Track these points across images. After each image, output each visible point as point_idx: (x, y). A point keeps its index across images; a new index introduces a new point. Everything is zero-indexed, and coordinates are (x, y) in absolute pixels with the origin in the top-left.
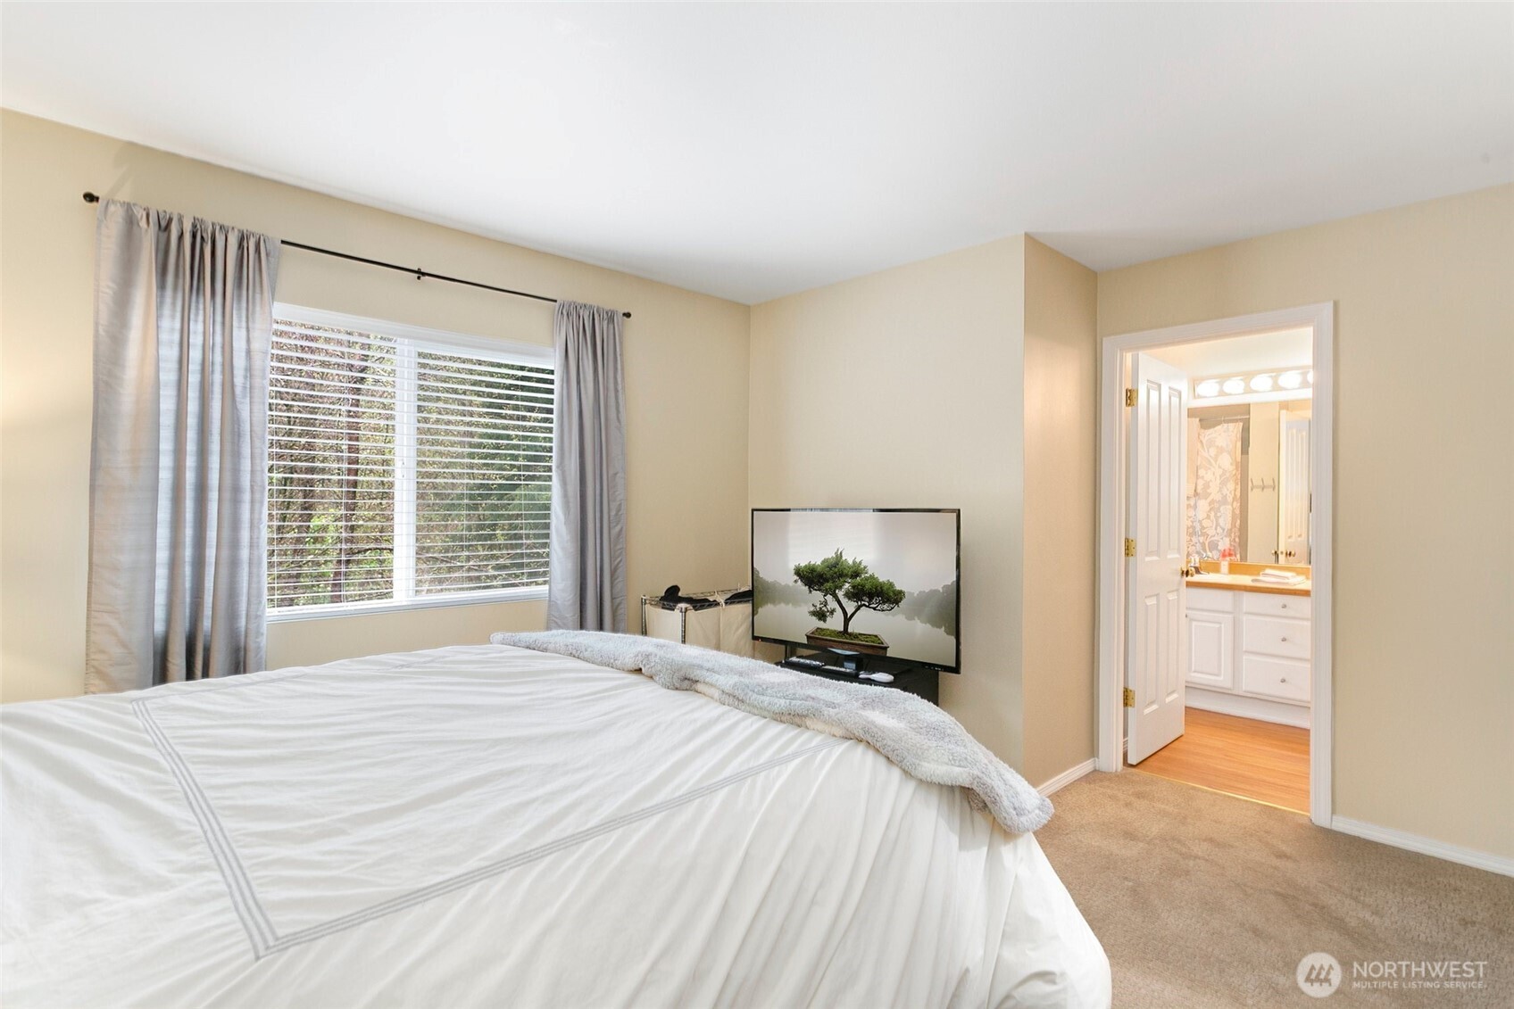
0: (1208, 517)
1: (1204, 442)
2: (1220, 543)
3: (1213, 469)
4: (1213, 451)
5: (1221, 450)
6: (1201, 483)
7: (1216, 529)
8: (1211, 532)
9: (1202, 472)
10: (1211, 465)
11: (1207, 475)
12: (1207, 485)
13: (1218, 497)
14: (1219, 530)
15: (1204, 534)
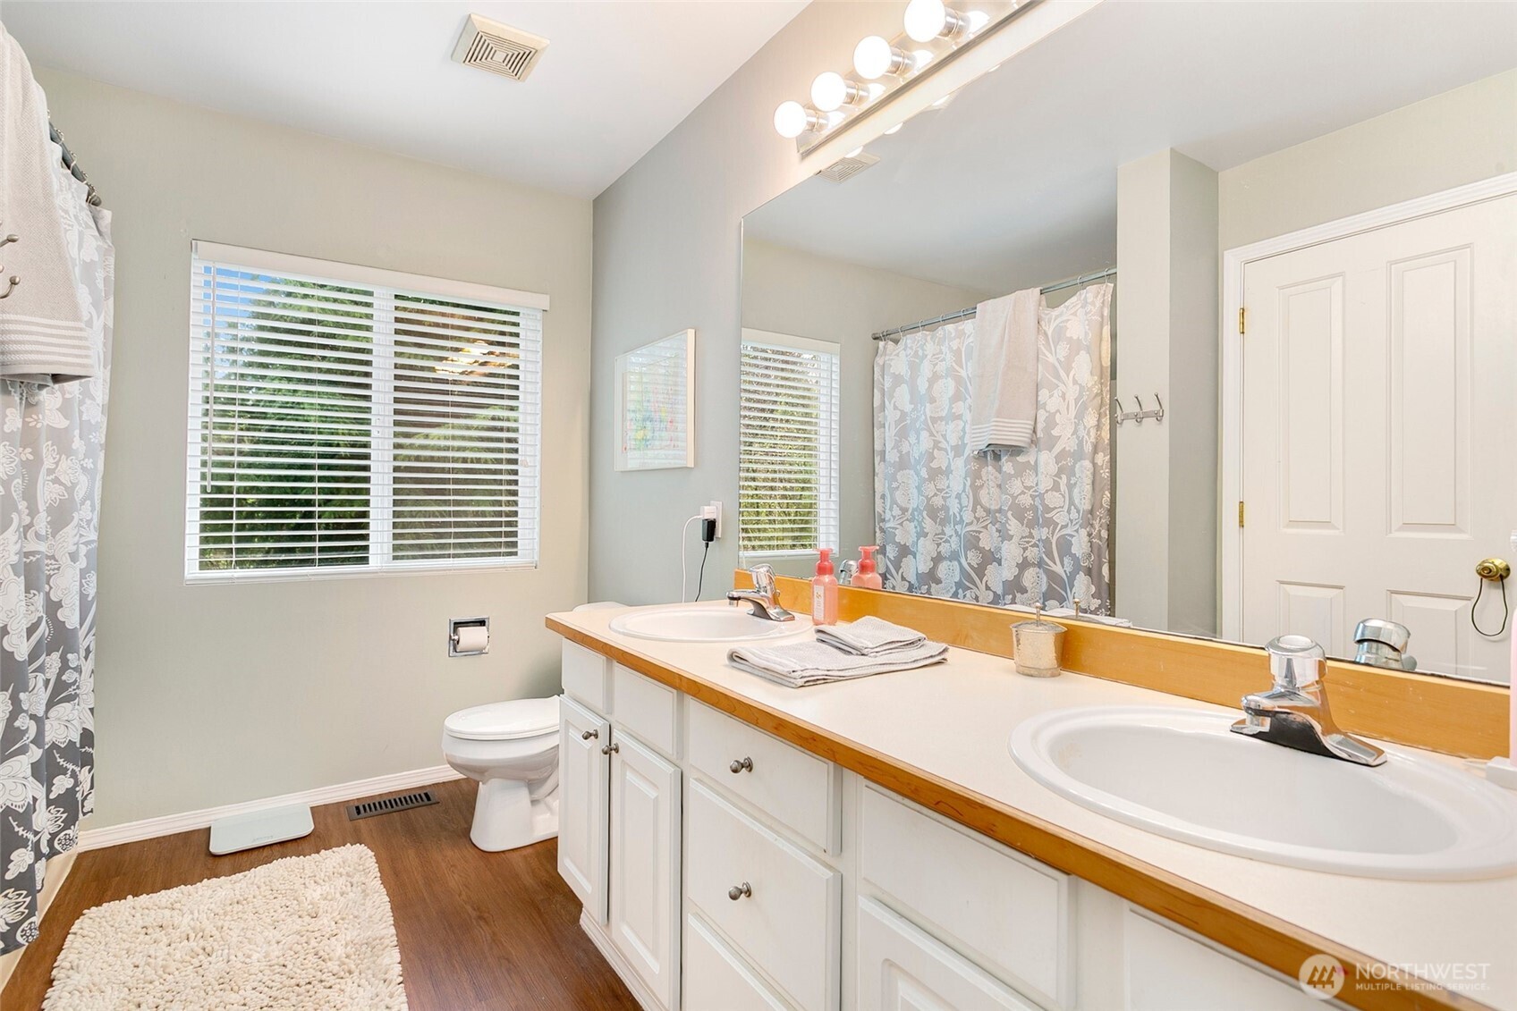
0: (1056, 487)
1: (1050, 333)
2: (1074, 540)
3: (1062, 387)
4: (1062, 350)
5: (1076, 346)
6: (1042, 416)
7: (1069, 512)
8: (1061, 518)
9: (1044, 394)
10: (1058, 377)
11: (1051, 401)
12: (1051, 423)
13: (1072, 445)
14: (1074, 515)
15: (1050, 523)
